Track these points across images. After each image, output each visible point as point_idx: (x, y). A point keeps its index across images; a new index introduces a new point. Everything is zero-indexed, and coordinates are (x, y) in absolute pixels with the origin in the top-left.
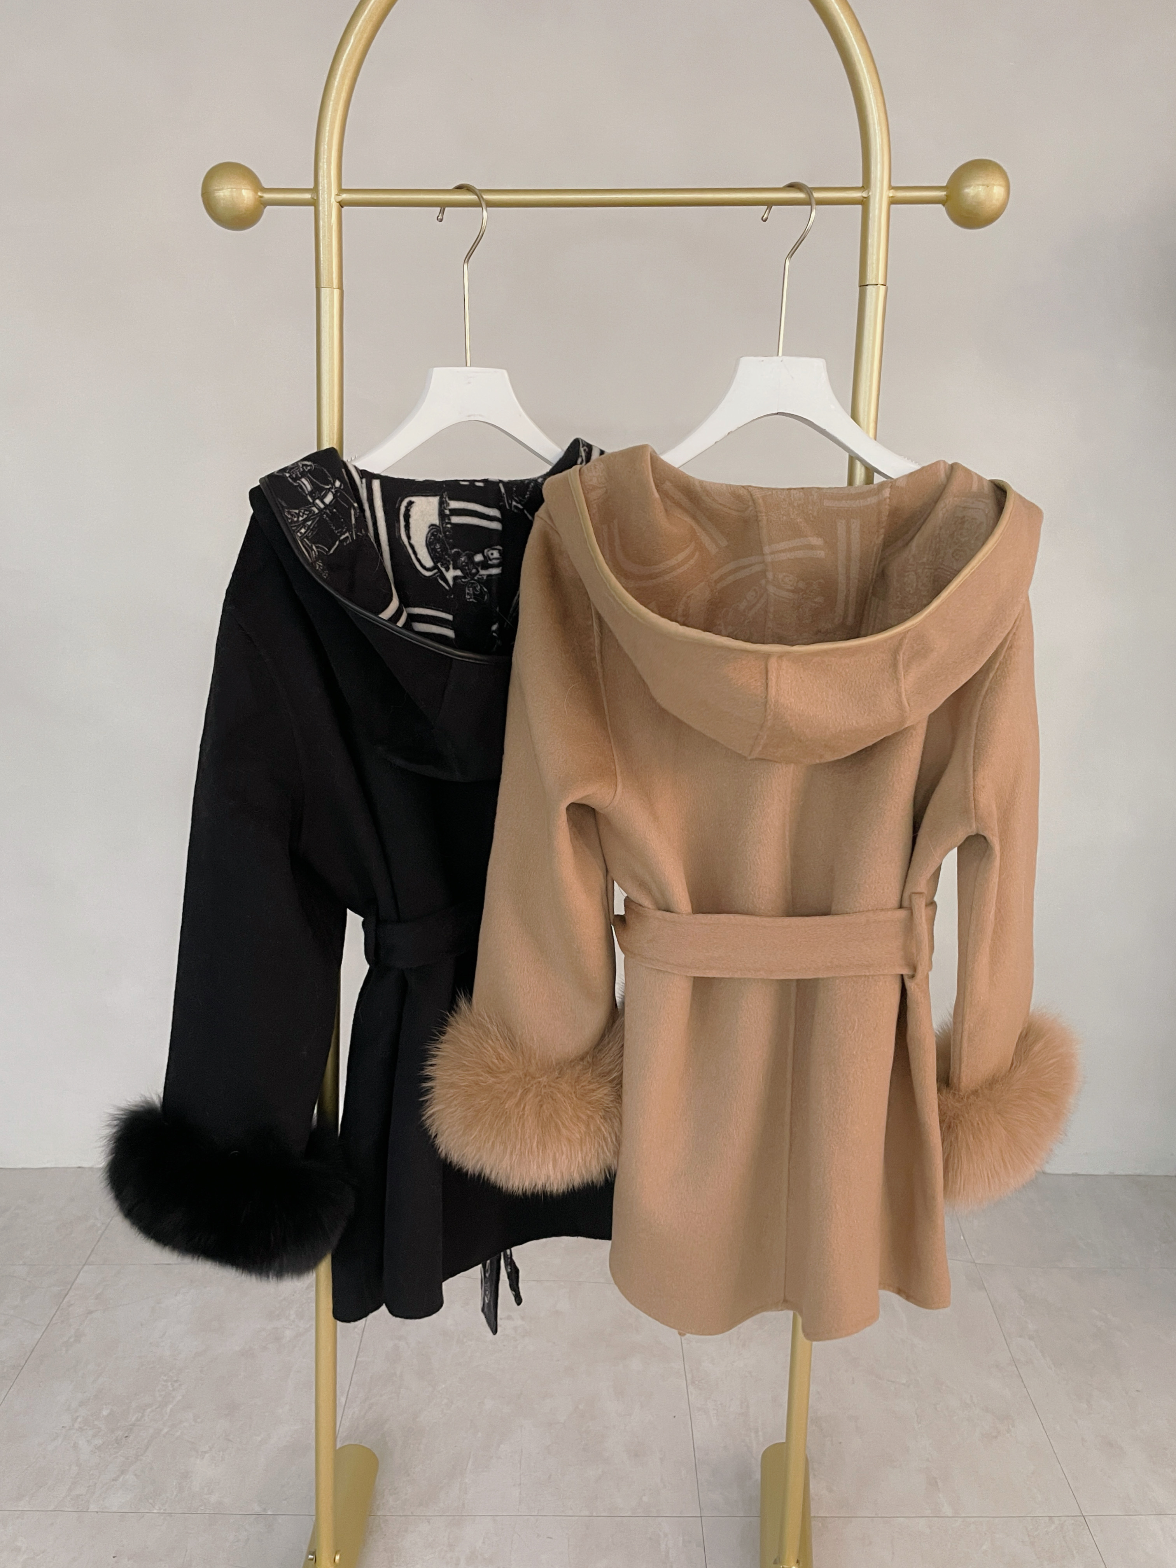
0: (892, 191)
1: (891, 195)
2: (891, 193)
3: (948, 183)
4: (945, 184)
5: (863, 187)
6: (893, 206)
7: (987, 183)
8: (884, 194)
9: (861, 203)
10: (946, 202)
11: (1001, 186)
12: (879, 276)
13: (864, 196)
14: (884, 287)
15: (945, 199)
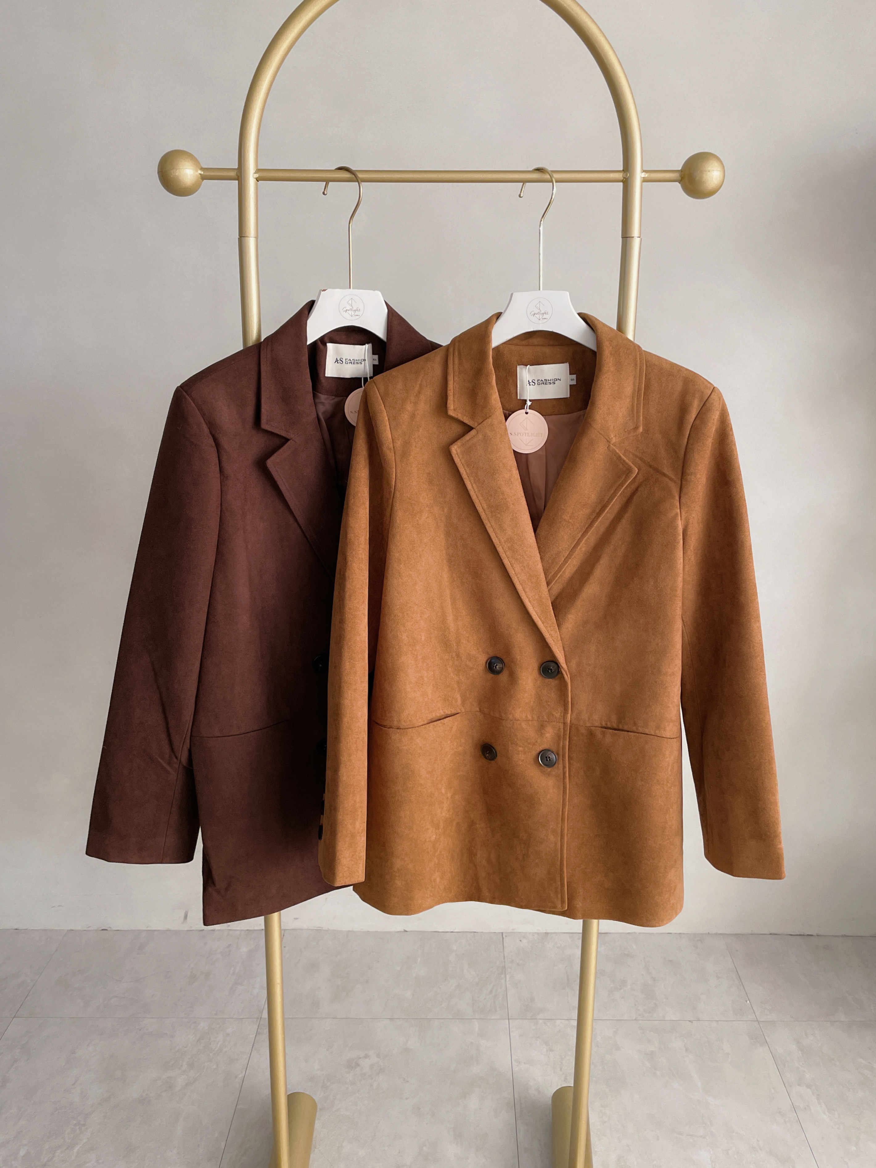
0: (644, 173)
1: (643, 176)
4: (680, 169)
5: (623, 170)
6: (644, 183)
7: (709, 169)
8: (639, 175)
9: (622, 181)
10: (681, 180)
11: (719, 171)
12: (635, 231)
13: (624, 176)
14: (639, 238)
15: (680, 179)
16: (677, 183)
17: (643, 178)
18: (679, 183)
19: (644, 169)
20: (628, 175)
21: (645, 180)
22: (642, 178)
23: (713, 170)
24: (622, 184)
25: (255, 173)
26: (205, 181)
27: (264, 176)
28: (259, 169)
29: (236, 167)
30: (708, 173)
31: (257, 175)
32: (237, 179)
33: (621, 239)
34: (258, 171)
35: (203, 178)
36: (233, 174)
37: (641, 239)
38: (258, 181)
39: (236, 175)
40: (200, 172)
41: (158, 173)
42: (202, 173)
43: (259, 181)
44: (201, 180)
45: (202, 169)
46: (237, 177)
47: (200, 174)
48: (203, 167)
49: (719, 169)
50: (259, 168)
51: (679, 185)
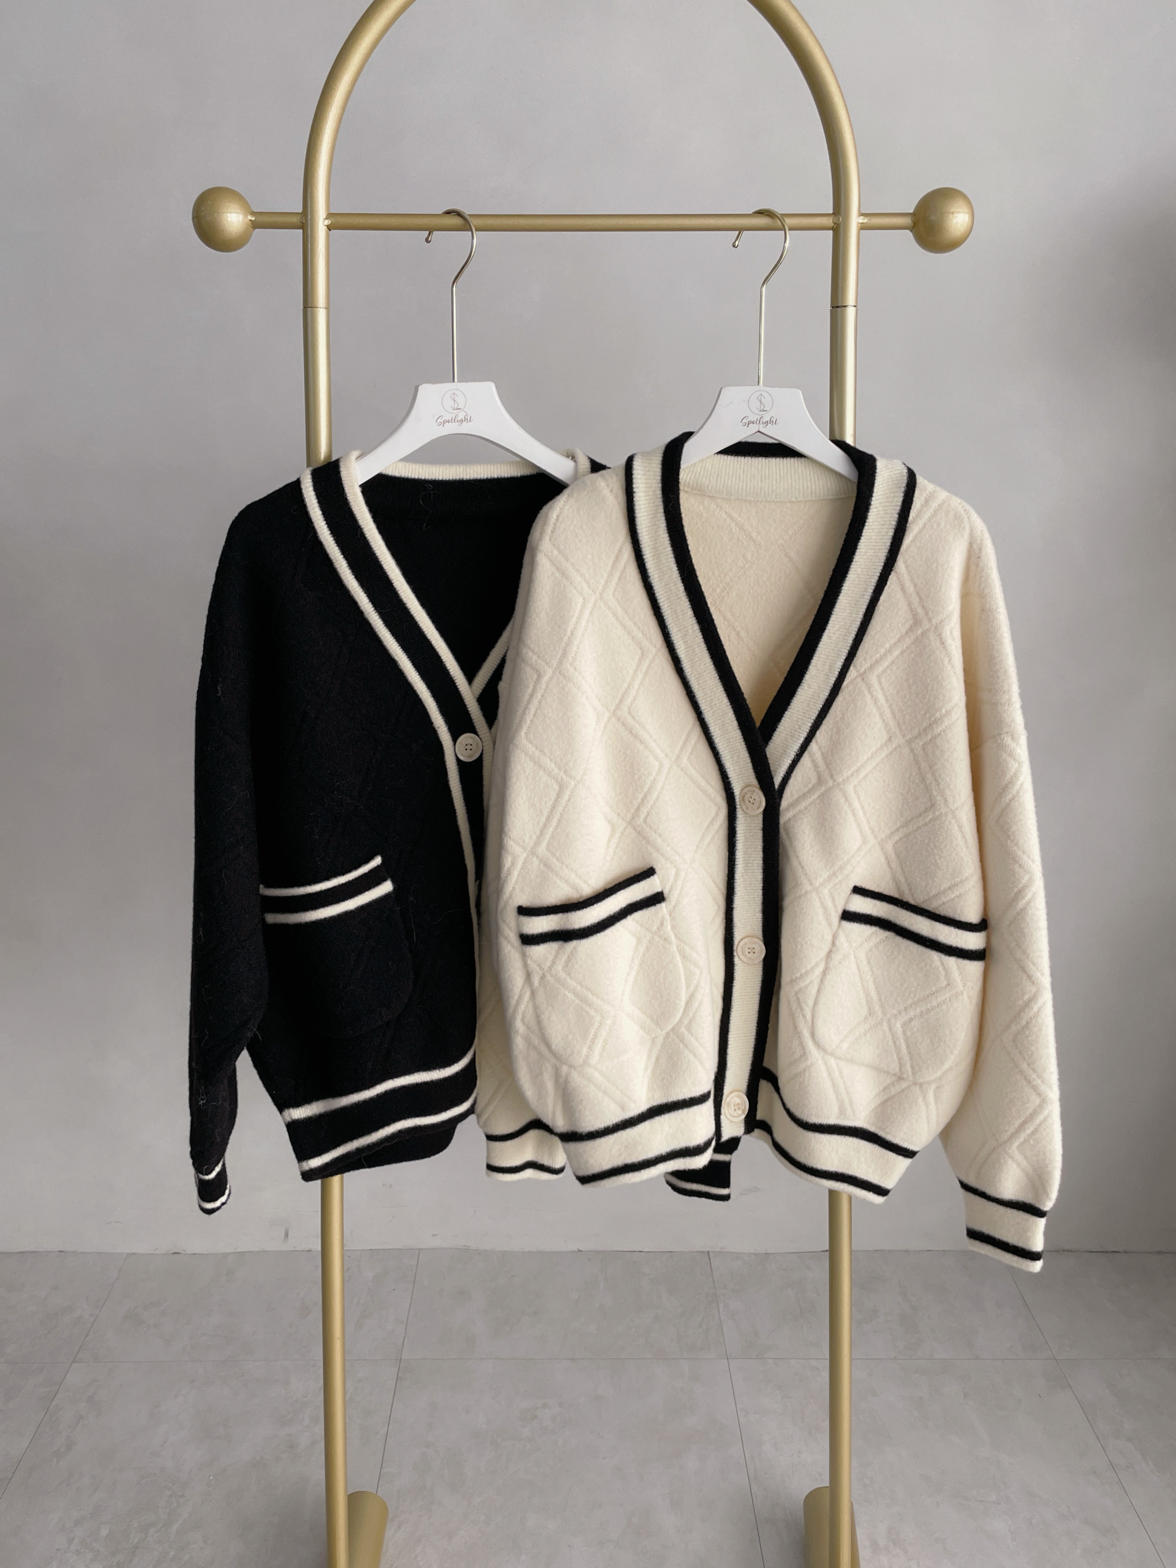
0: (862, 217)
1: (861, 221)
2: (862, 220)
3: (914, 211)
4: (912, 211)
5: (833, 213)
6: (861, 231)
7: (952, 211)
8: (855, 221)
9: (832, 229)
10: (913, 227)
11: (965, 213)
12: (850, 299)
13: (835, 222)
14: (854, 308)
16: (908, 231)
17: (861, 223)
18: (911, 231)
19: (862, 212)
20: (840, 220)
21: (863, 227)
22: (858, 224)
23: (959, 212)
24: (831, 232)
25: (326, 219)
26: (256, 230)
27: (338, 223)
28: (331, 214)
29: (301, 211)
30: (951, 215)
31: (327, 222)
32: (301, 228)
33: (830, 307)
34: (329, 216)
35: (255, 225)
36: (295, 220)
37: (858, 307)
39: (301, 222)
40: (250, 217)
41: (193, 218)
42: (253, 219)
43: (332, 231)
44: (251, 229)
45: (253, 213)
46: (301, 225)
47: (250, 220)
48: (255, 211)
51: (910, 234)
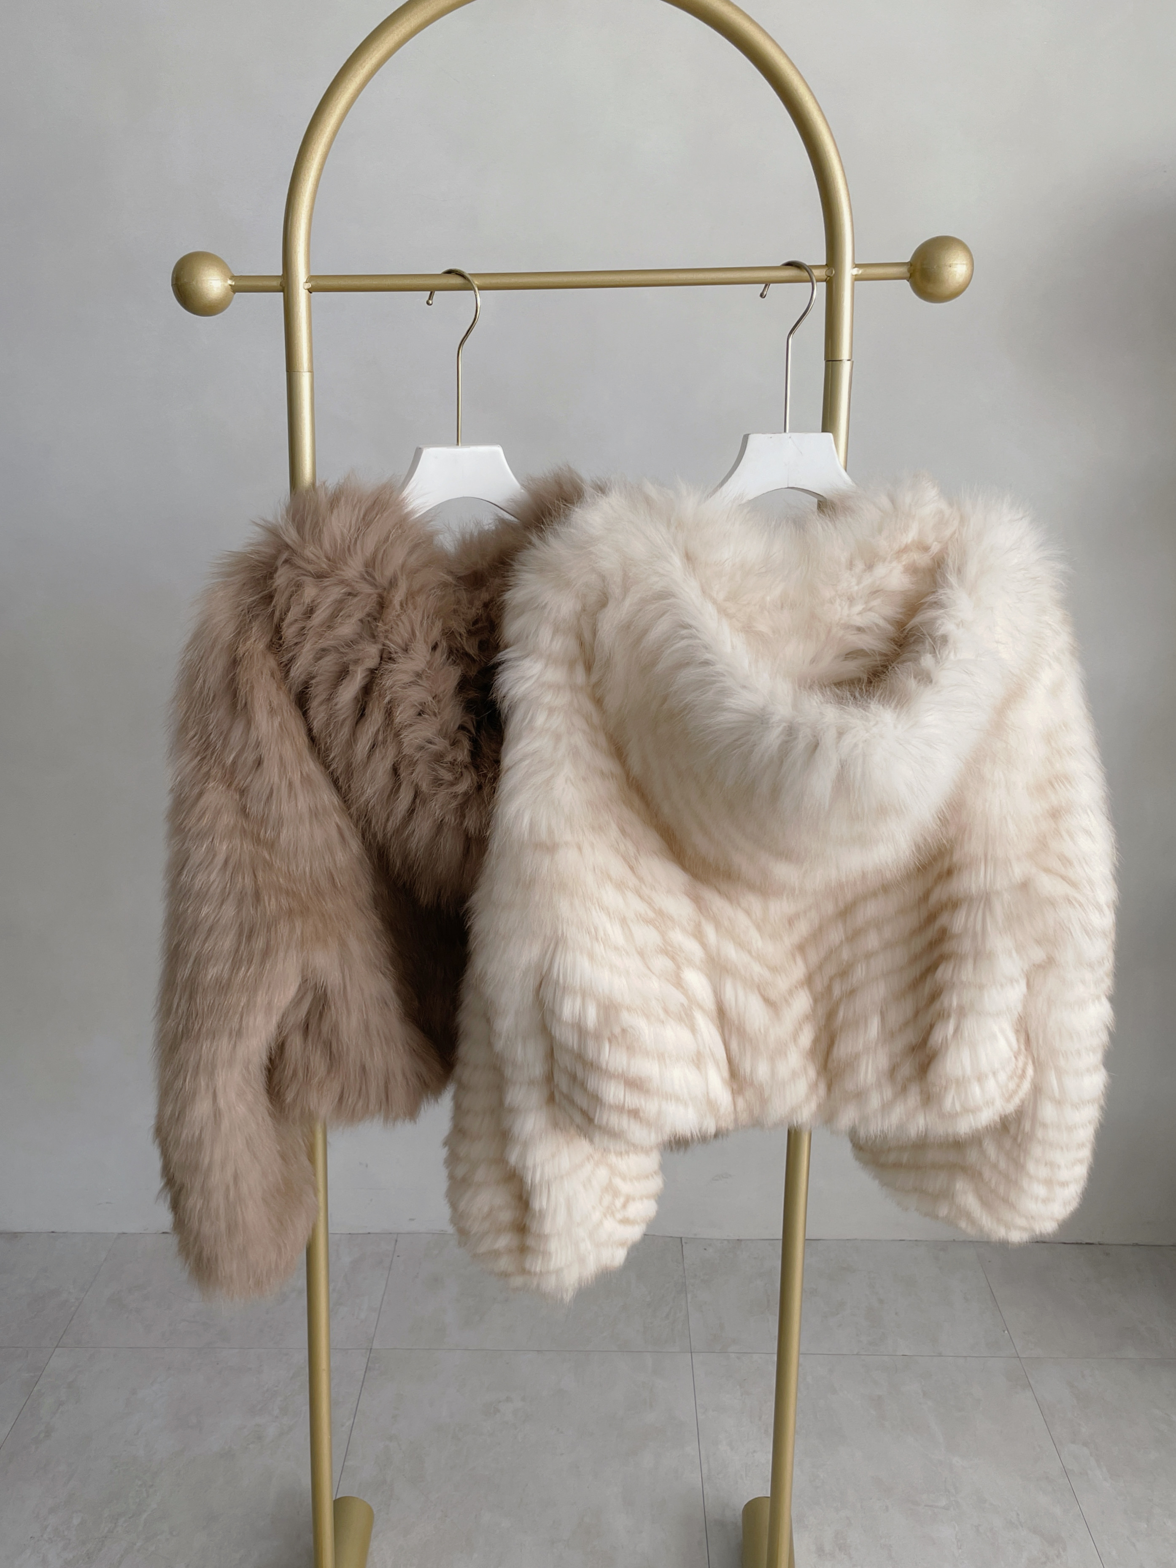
0: (856, 269)
1: (855, 272)
3: (910, 261)
5: (826, 265)
6: (856, 282)
7: (950, 263)
8: (849, 272)
9: (825, 281)
10: (910, 278)
11: (964, 264)
12: (845, 352)
13: (829, 275)
14: (849, 362)
15: (908, 275)
16: (905, 281)
17: (856, 275)
18: (908, 281)
19: (856, 263)
20: (834, 272)
21: (857, 278)
22: (853, 275)
23: (957, 264)
24: (824, 283)
25: (306, 282)
26: (237, 293)
27: (318, 286)
28: (312, 276)
29: (281, 273)
30: (949, 268)
31: (309, 285)
32: (283, 291)
33: (824, 362)
34: (310, 278)
35: (235, 289)
36: (276, 283)
37: (853, 362)
38: (311, 293)
39: (281, 285)
40: (230, 282)
41: (172, 285)
42: (233, 283)
43: (313, 293)
44: (232, 293)
45: (233, 277)
46: (281, 288)
47: (230, 285)
48: (235, 275)
49: (965, 262)
50: (311, 274)
51: (908, 283)
